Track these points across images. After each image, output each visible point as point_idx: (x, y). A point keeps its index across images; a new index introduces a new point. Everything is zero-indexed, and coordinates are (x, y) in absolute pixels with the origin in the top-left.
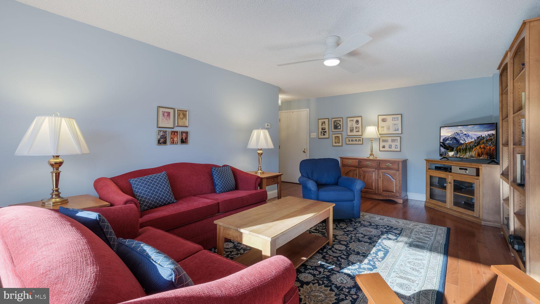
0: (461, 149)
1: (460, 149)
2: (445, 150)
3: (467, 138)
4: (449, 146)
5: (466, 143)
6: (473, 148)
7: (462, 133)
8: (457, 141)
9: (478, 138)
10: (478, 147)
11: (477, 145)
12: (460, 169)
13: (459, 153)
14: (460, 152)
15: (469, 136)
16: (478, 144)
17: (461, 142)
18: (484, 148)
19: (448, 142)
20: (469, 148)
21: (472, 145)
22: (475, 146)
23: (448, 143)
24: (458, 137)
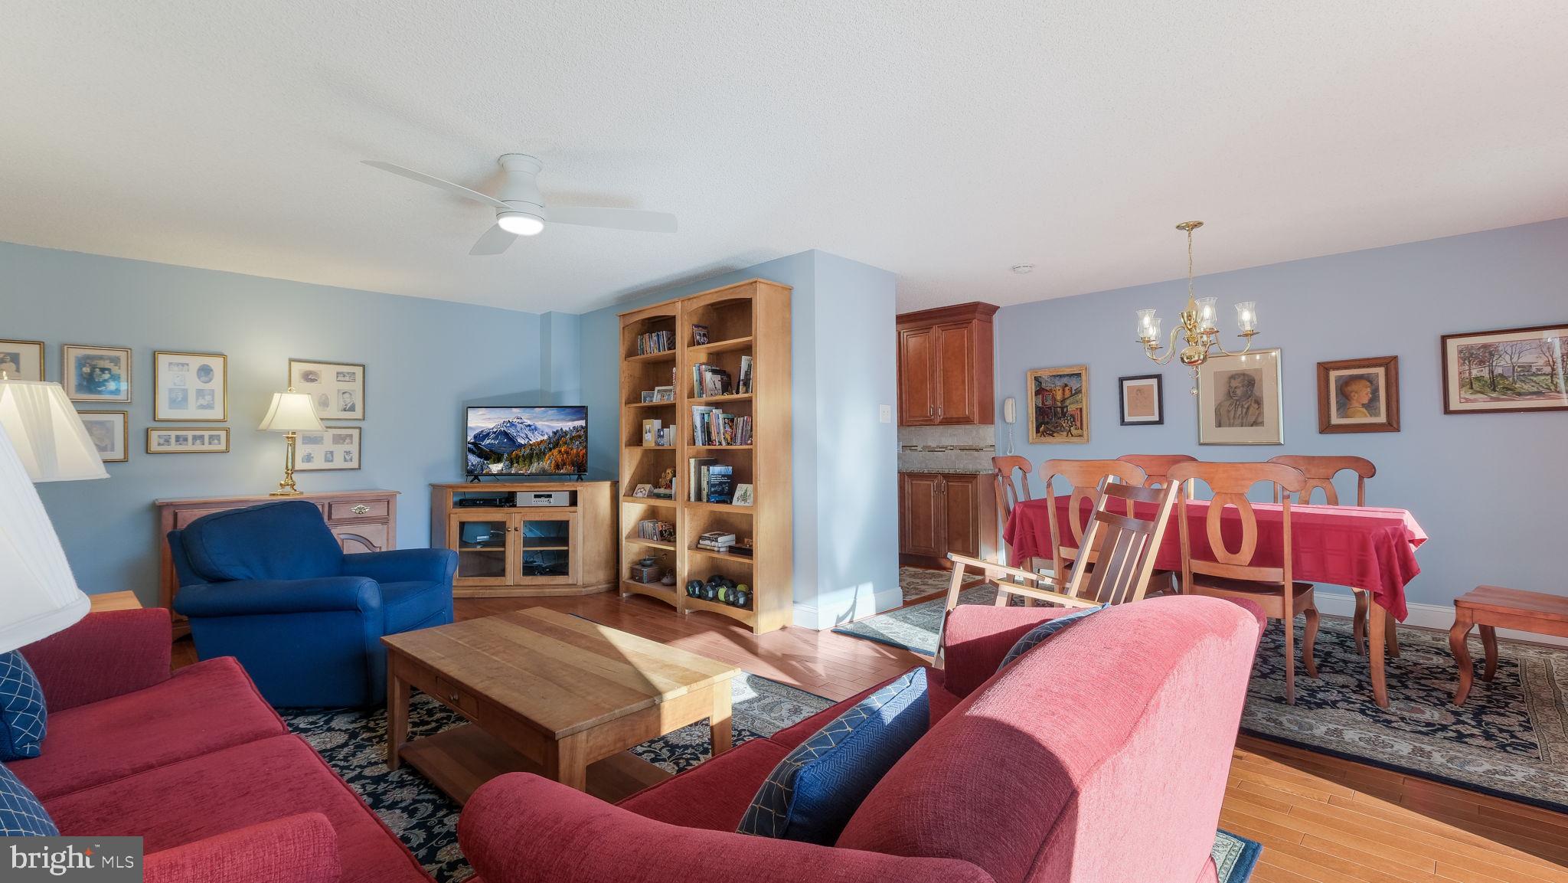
0: (519, 457)
1: (518, 457)
2: (479, 459)
3: (533, 433)
4: (491, 451)
5: (530, 445)
6: (545, 454)
7: (522, 423)
8: (511, 440)
9: (555, 433)
10: (555, 452)
11: (554, 448)
12: (536, 496)
13: (515, 465)
14: (518, 463)
15: (536, 429)
16: (557, 445)
17: (519, 440)
18: (567, 453)
19: (487, 442)
20: (537, 454)
21: (542, 447)
22: (550, 450)
23: (489, 444)
24: (512, 431)
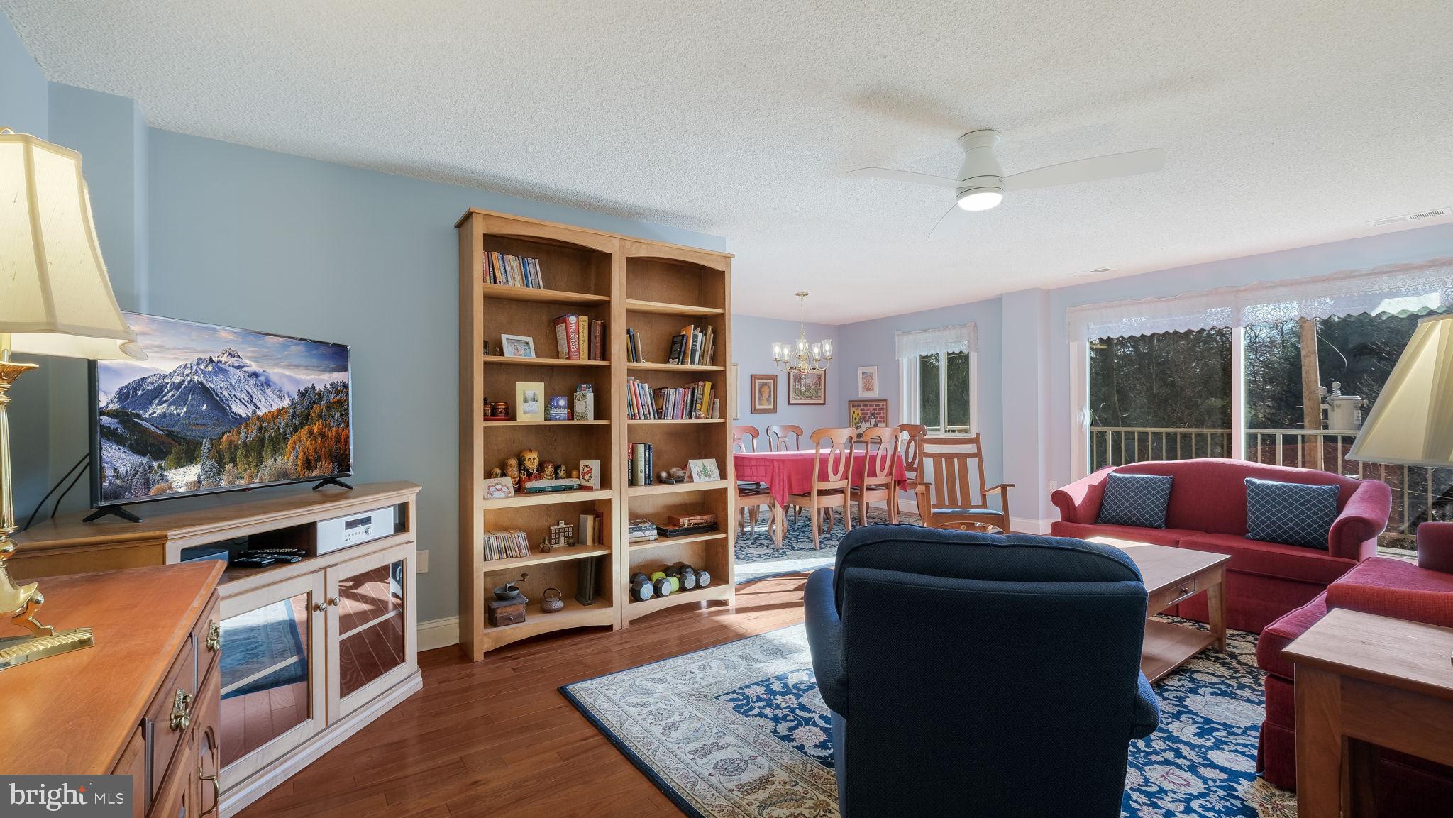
0: (236, 448)
1: (233, 448)
2: (136, 459)
3: (263, 392)
4: (170, 434)
5: (259, 418)
6: (286, 439)
7: (239, 367)
8: (218, 405)
9: (303, 394)
10: (303, 433)
11: (302, 425)
13: (229, 467)
14: (233, 461)
15: (268, 383)
16: (305, 419)
17: (235, 409)
18: (323, 435)
19: (158, 409)
20: (271, 438)
21: (281, 422)
22: (296, 430)
23: (163, 416)
24: (216, 384)
